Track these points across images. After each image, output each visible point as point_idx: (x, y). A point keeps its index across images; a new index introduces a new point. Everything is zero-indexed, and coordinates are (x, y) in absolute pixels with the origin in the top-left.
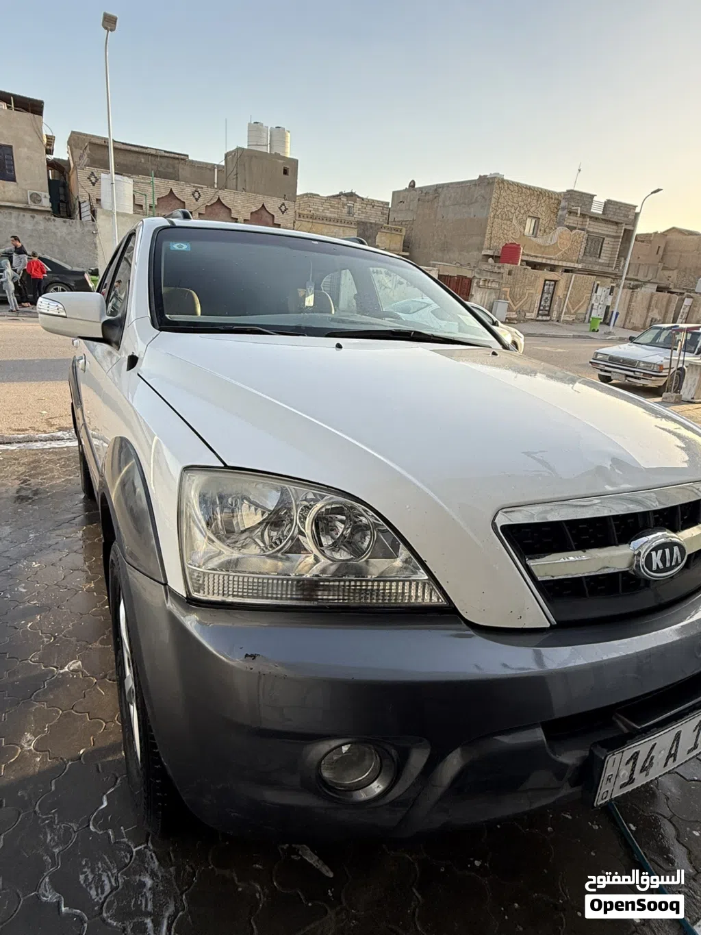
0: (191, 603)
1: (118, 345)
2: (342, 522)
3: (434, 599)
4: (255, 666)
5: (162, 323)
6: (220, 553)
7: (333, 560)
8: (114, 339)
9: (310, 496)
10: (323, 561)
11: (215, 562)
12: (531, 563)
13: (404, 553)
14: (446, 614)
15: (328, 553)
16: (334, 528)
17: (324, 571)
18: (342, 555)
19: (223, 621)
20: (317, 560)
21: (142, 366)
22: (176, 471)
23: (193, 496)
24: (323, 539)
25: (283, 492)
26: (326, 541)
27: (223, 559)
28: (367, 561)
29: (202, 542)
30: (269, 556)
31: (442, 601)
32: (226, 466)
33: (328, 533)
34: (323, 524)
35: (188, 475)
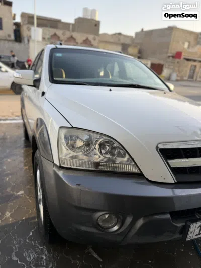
0: (61, 168)
1: (38, 88)
2: (108, 146)
3: (136, 171)
4: (80, 187)
5: (53, 81)
6: (70, 154)
7: (105, 157)
8: (37, 86)
9: (98, 137)
10: (102, 158)
11: (69, 156)
12: (169, 161)
13: (127, 156)
14: (140, 176)
15: (103, 155)
16: (106, 148)
17: (102, 160)
18: (108, 156)
19: (71, 173)
20: (100, 157)
21: (46, 95)
22: (57, 128)
23: (62, 136)
24: (102, 151)
25: (90, 136)
26: (103, 151)
27: (71, 155)
28: (115, 158)
29: (65, 150)
30: (85, 155)
31: (139, 172)
32: (73, 127)
33: (103, 149)
34: (102, 146)
35: (61, 130)
